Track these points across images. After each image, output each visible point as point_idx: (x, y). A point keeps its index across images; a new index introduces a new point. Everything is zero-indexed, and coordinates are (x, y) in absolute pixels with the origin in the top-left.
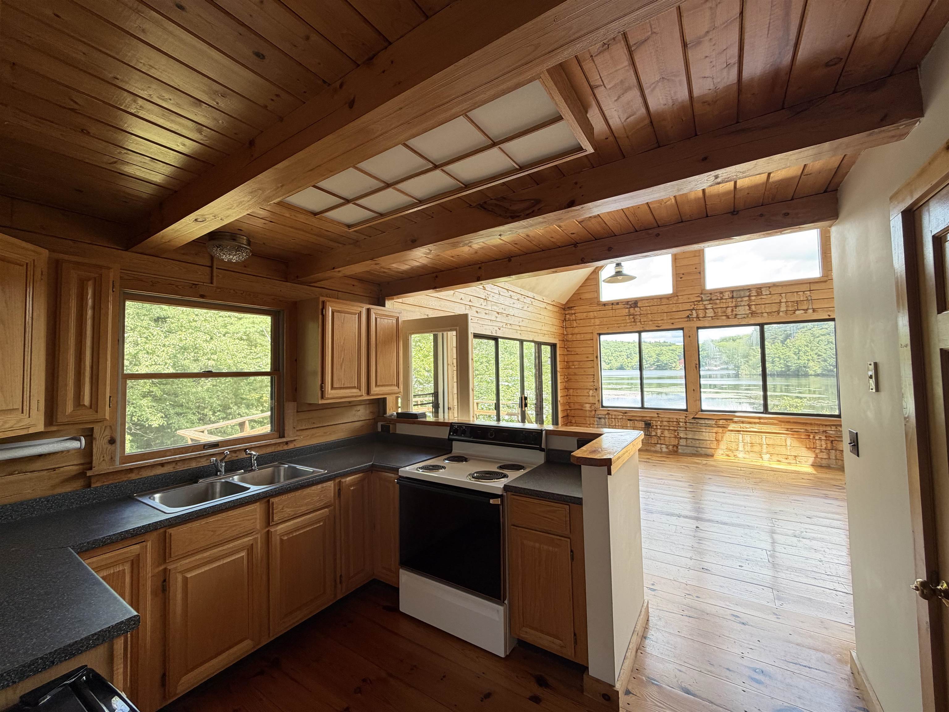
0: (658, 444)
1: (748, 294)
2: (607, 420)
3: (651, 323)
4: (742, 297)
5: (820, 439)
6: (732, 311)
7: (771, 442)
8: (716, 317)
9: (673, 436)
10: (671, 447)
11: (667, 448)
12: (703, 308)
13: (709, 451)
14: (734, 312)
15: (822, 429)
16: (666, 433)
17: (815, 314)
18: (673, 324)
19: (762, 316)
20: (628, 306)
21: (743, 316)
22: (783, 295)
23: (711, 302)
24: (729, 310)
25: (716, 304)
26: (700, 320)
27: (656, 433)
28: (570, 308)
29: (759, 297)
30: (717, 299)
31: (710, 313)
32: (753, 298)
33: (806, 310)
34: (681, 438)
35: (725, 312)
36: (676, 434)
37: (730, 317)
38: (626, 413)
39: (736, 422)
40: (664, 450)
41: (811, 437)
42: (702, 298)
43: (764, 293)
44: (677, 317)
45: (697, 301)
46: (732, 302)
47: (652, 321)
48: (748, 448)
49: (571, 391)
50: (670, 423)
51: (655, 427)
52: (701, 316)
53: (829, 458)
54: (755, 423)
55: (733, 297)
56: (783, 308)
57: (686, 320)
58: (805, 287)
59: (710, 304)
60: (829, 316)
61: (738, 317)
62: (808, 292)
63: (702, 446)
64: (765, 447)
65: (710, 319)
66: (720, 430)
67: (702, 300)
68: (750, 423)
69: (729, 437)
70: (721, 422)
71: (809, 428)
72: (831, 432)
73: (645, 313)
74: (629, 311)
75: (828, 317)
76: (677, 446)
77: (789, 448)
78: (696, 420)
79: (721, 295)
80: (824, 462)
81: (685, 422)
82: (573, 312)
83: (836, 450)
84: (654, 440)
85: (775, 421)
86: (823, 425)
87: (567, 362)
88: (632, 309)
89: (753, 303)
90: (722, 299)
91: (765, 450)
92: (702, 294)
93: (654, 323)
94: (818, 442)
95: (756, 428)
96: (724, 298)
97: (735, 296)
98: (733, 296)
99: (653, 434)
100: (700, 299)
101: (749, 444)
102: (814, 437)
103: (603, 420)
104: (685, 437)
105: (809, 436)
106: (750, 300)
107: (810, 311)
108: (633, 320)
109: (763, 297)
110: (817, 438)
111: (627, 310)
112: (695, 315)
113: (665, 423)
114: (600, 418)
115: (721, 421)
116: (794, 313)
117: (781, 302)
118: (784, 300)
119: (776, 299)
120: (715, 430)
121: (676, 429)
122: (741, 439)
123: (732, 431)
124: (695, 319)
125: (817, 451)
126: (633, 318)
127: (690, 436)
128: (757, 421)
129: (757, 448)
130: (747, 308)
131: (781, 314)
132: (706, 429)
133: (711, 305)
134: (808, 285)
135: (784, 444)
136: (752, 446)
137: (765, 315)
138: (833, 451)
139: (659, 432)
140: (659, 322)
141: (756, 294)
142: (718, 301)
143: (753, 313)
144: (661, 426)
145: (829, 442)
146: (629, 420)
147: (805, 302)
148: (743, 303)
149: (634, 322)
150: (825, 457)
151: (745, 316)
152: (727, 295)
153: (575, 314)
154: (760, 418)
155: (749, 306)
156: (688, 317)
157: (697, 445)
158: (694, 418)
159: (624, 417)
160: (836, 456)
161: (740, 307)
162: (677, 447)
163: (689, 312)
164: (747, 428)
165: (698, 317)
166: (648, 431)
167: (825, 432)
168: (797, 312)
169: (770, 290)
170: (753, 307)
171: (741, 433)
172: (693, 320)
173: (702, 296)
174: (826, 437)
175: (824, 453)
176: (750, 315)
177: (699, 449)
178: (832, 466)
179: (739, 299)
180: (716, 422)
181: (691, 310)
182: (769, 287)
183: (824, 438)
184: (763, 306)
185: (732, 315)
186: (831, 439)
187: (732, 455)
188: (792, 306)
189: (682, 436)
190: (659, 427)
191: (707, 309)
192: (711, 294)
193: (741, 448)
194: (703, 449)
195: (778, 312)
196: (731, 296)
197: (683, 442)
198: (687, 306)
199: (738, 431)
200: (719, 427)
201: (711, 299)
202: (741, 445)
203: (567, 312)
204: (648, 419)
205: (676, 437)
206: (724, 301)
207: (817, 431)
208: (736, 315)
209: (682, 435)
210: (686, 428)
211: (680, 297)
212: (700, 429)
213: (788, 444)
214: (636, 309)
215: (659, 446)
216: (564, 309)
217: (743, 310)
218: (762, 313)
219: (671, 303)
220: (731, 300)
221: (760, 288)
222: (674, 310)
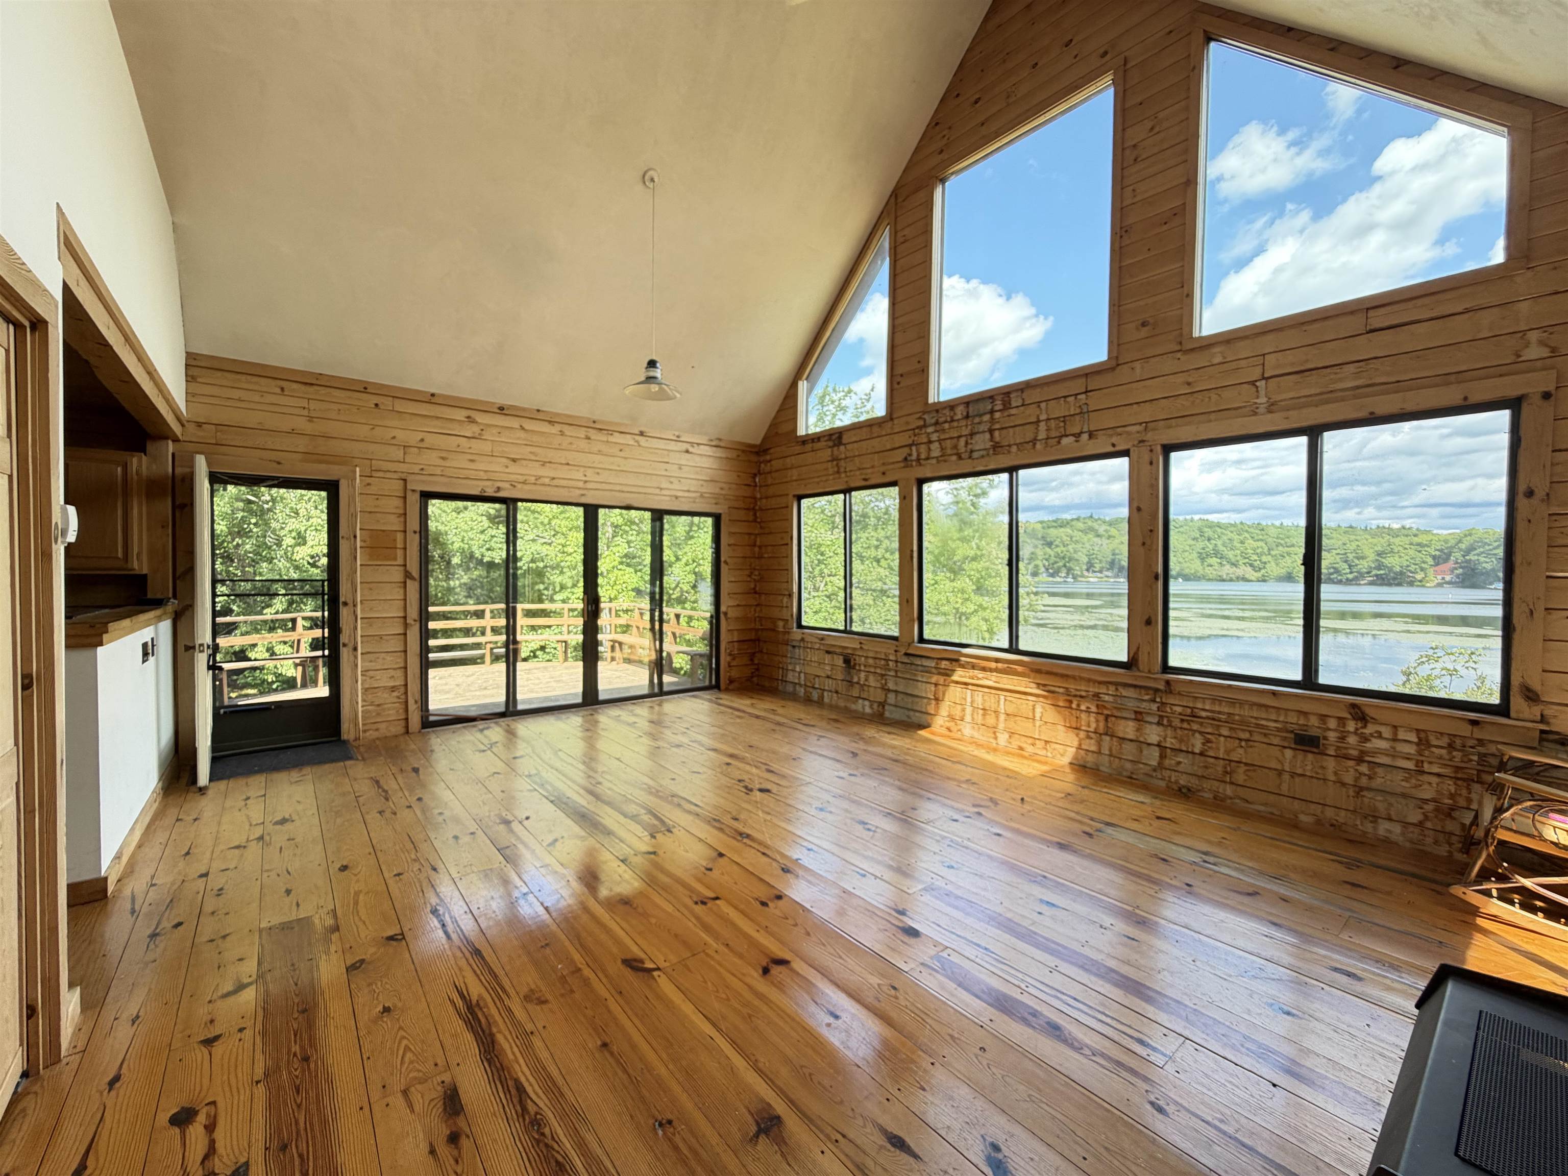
0: (859, 698)
1: (990, 407)
2: (801, 651)
3: (858, 473)
4: (981, 415)
5: (1088, 711)
6: (967, 443)
7: (1011, 709)
8: (943, 458)
9: (879, 685)
10: (875, 706)
11: (871, 707)
12: (925, 440)
13: (924, 719)
14: (970, 447)
15: (1093, 689)
16: (872, 681)
17: (1092, 441)
18: (884, 473)
19: (1009, 452)
20: (831, 444)
21: (982, 453)
22: (1043, 405)
23: (938, 427)
24: (962, 441)
25: (943, 430)
26: (920, 465)
27: (859, 679)
28: (766, 451)
29: (1006, 413)
30: (946, 422)
31: (936, 451)
32: (997, 415)
33: (1077, 436)
34: (889, 690)
35: (955, 447)
36: (883, 682)
37: (963, 456)
38: (822, 639)
39: (963, 666)
40: (868, 710)
41: (1074, 706)
42: (925, 420)
43: (1014, 404)
44: (891, 461)
45: (918, 428)
46: (966, 426)
47: (860, 469)
48: (979, 719)
49: (763, 597)
50: (877, 661)
51: (857, 668)
52: (923, 456)
53: (1099, 752)
54: (991, 670)
55: (967, 417)
56: (1042, 435)
57: (902, 465)
58: (1078, 386)
59: (936, 431)
60: (1114, 445)
61: (975, 455)
62: (1083, 396)
63: (915, 708)
64: (1002, 717)
65: (934, 461)
66: (941, 679)
67: (925, 426)
68: (984, 669)
69: (954, 693)
70: (944, 664)
71: (1072, 686)
72: (1107, 698)
73: (852, 454)
74: (832, 452)
75: (1111, 449)
76: (882, 704)
77: (1038, 723)
78: (911, 658)
79: (952, 414)
80: (1091, 758)
81: (896, 661)
82: (768, 457)
83: (1112, 736)
84: (855, 693)
85: (1019, 669)
86: (1095, 681)
87: (760, 547)
88: (835, 448)
89: (997, 426)
90: (952, 421)
91: (1001, 726)
92: (924, 413)
93: (861, 474)
94: (1084, 716)
95: (990, 680)
96: (956, 418)
97: (971, 414)
98: (968, 413)
99: (855, 680)
100: (921, 423)
101: (981, 712)
102: (1078, 705)
103: (797, 650)
104: (894, 688)
105: (1071, 702)
106: (992, 418)
107: (1085, 437)
108: (836, 469)
109: (1013, 411)
110: (1083, 708)
111: (830, 450)
112: (914, 456)
113: (871, 661)
114: (794, 647)
115: (944, 662)
116: (1059, 442)
117: (1039, 421)
118: (1043, 417)
119: (1031, 413)
120: (934, 679)
121: (883, 672)
122: (969, 699)
123: (957, 683)
124: (914, 463)
125: (1082, 734)
126: (837, 465)
127: (901, 688)
128: (993, 665)
129: (991, 720)
130: (987, 436)
131: (1039, 446)
132: (922, 676)
133: (937, 434)
134: (1084, 380)
135: (1031, 716)
136: (984, 715)
137: (1014, 449)
138: (1108, 738)
139: (863, 675)
140: (869, 471)
141: (1000, 407)
142: (946, 426)
143: (997, 447)
144: (865, 666)
145: (1101, 718)
146: (828, 652)
147: (1077, 418)
148: (984, 427)
149: (838, 472)
150: (1093, 748)
151: (984, 453)
152: (960, 412)
153: (770, 461)
154: (997, 660)
155: (991, 431)
156: (906, 459)
157: (909, 706)
158: (906, 654)
159: (822, 647)
160: (1110, 750)
161: (978, 436)
162: (884, 707)
163: (906, 451)
164: (978, 679)
165: (918, 460)
166: (849, 673)
167: (1097, 696)
168: (1065, 441)
169: (1025, 395)
170: (997, 433)
171: (970, 687)
172: (912, 466)
173: (926, 416)
174: (1098, 706)
175: (1093, 741)
176: (991, 452)
177: (912, 713)
178: (1102, 768)
179: (977, 420)
180: (937, 664)
181: (910, 446)
182: (1022, 390)
183: (1094, 709)
184: (1011, 430)
185: (966, 451)
186: (1106, 712)
187: (954, 728)
188: (1058, 428)
189: (891, 688)
190: (862, 668)
191: (930, 442)
192: (937, 411)
193: (968, 718)
194: (917, 714)
195: (1034, 441)
196: (965, 414)
197: (891, 698)
198: (904, 439)
199: (966, 684)
200: (939, 674)
201: (937, 423)
202: (969, 710)
203: (762, 459)
204: (850, 651)
205: (883, 688)
206: (955, 424)
207: (1083, 694)
208: (972, 451)
209: (891, 685)
210: (896, 671)
211: (896, 421)
212: (915, 675)
213: (1038, 716)
214: (842, 448)
215: (860, 701)
216: (757, 453)
217: (982, 442)
218: (1009, 446)
219: (884, 433)
220: (964, 423)
221: (1009, 393)
222: (888, 447)
